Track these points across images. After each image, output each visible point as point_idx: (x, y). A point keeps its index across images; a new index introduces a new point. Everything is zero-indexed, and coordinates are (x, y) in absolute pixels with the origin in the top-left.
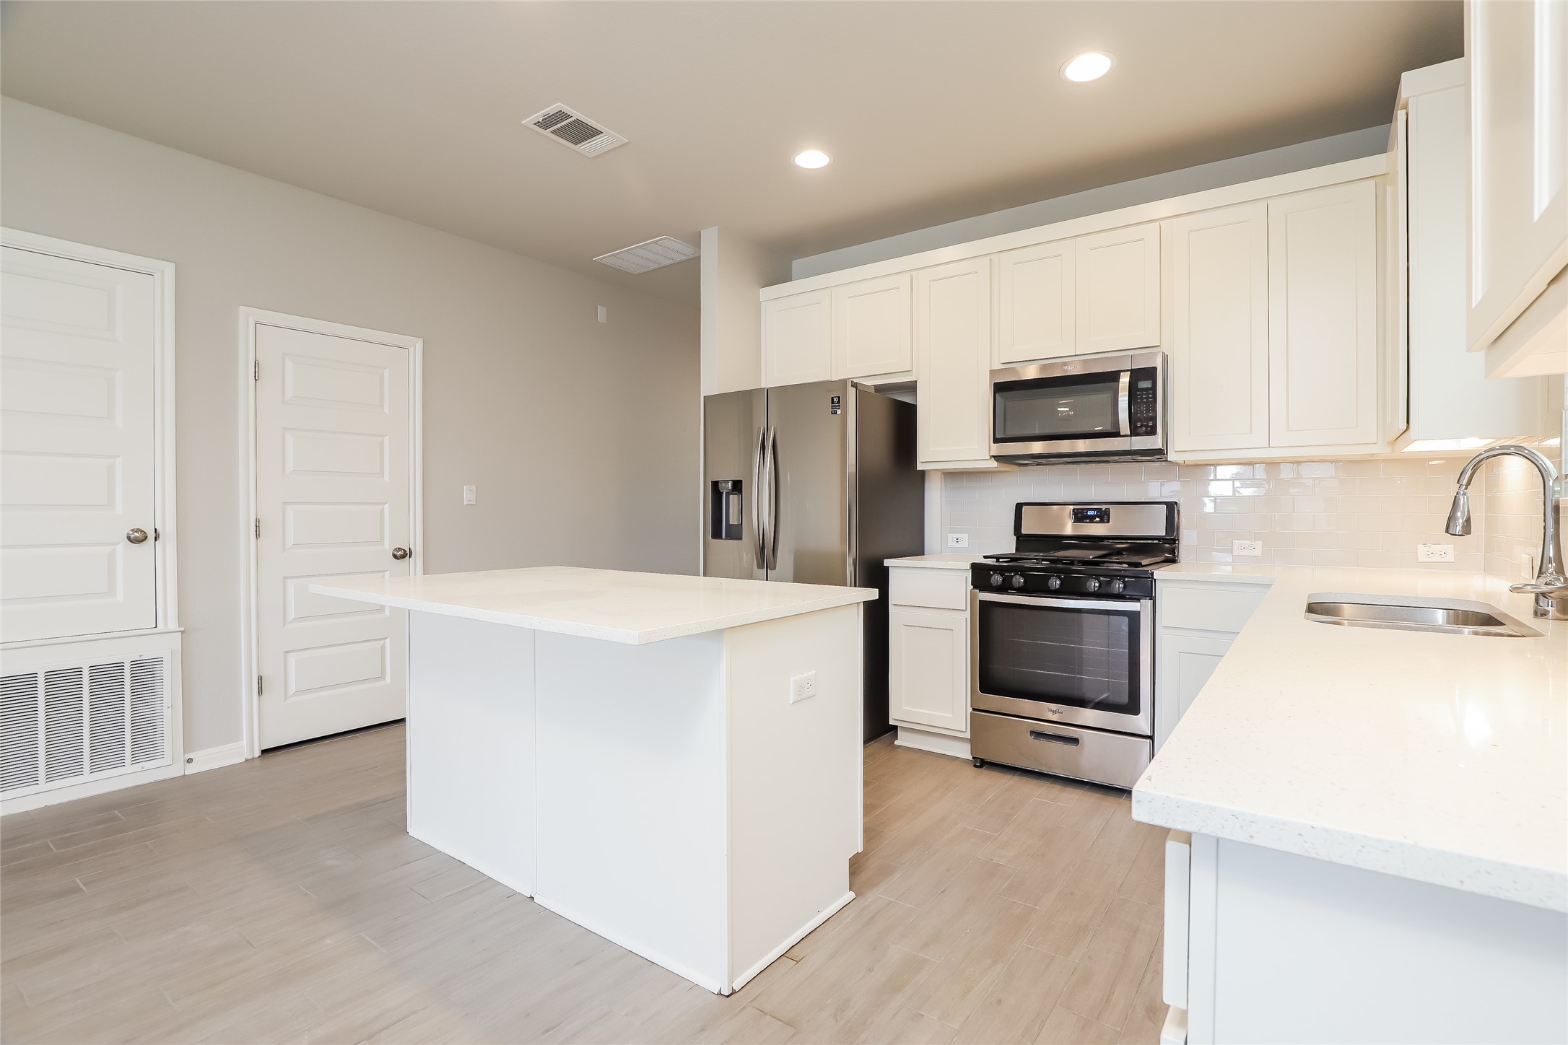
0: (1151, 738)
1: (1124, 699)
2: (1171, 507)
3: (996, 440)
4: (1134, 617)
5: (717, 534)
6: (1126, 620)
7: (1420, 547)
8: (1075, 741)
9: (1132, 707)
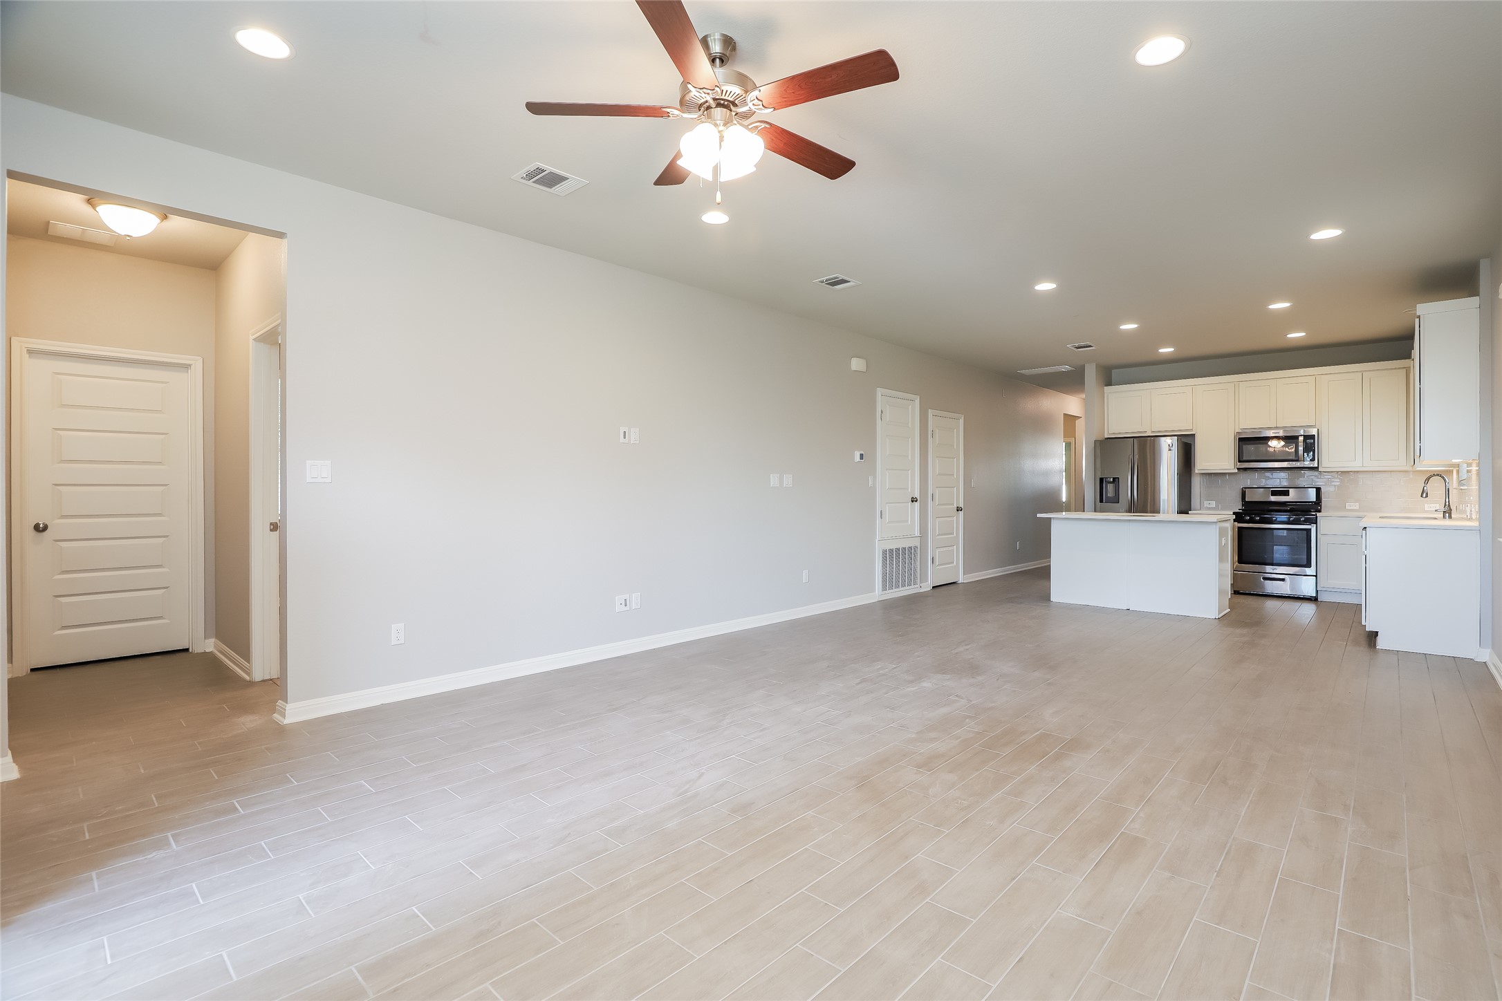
0: (1316, 576)
1: (1305, 562)
2: (1318, 490)
3: (1239, 462)
4: (1309, 531)
5: (1101, 501)
6: (1305, 532)
7: (1426, 505)
8: (1283, 580)
9: (1308, 565)
